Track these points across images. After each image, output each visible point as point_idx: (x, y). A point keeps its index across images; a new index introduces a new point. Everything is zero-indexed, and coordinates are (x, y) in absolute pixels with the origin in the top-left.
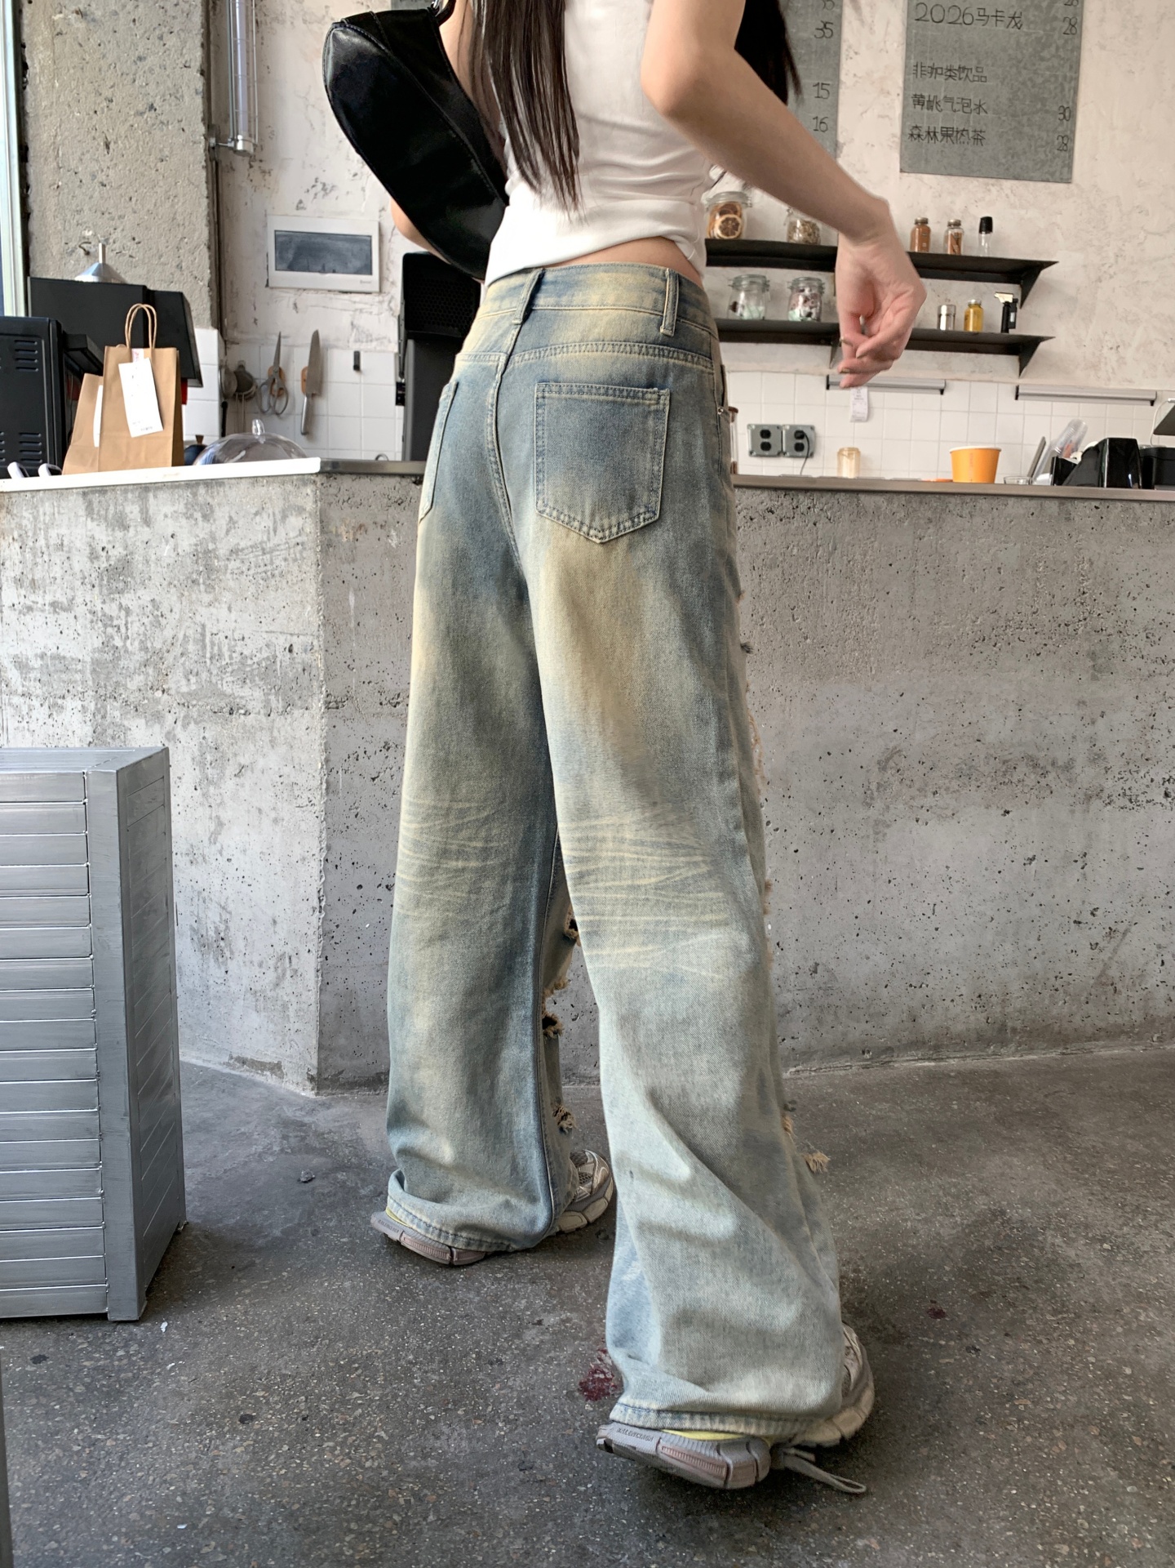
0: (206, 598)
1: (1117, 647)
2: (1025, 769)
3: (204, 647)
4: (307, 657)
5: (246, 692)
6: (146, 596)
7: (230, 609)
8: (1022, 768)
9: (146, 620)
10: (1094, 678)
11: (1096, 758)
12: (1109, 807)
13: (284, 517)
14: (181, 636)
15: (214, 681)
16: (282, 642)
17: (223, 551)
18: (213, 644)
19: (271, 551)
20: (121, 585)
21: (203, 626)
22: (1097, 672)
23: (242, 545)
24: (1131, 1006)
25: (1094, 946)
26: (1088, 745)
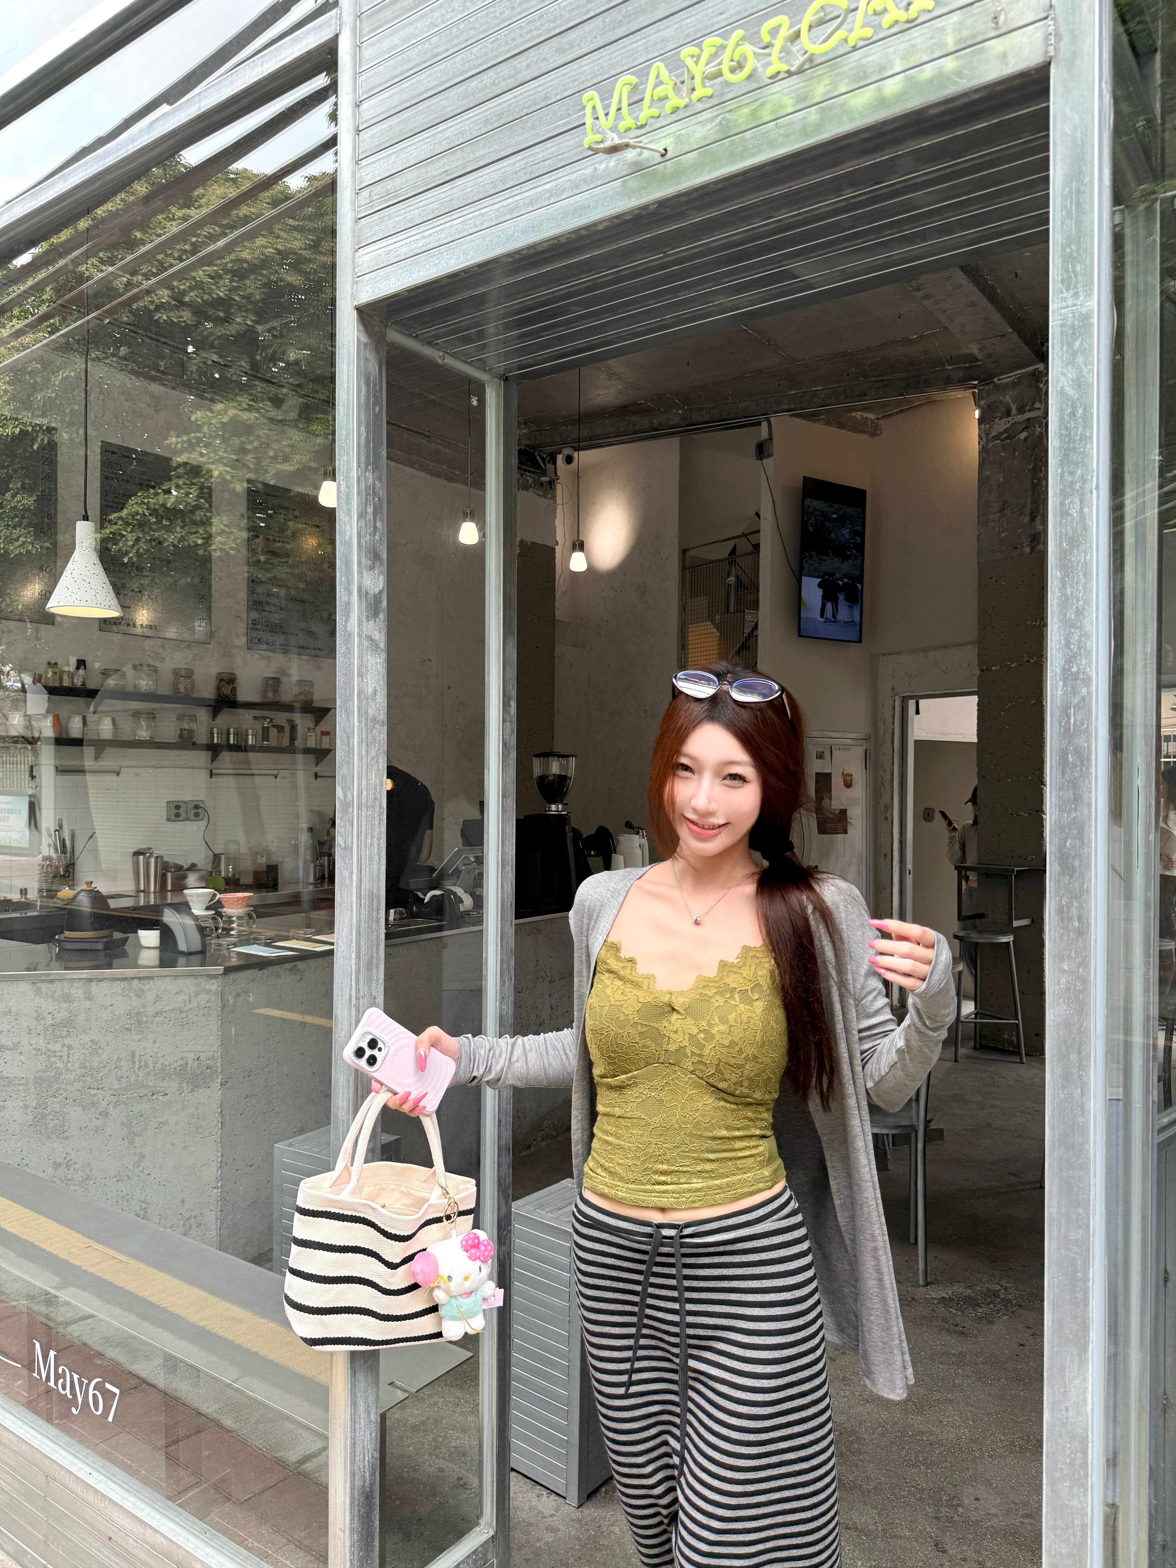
0: (136, 1037)
3: (134, 1062)
4: (210, 1062)
5: (166, 1083)
6: (86, 1039)
7: (154, 1042)
9: (86, 1051)
13: (197, 994)
14: (115, 1059)
15: (140, 1079)
16: (191, 1057)
17: (151, 1011)
18: (140, 1061)
19: (187, 1012)
20: (65, 1033)
21: (134, 1052)
23: (166, 1009)
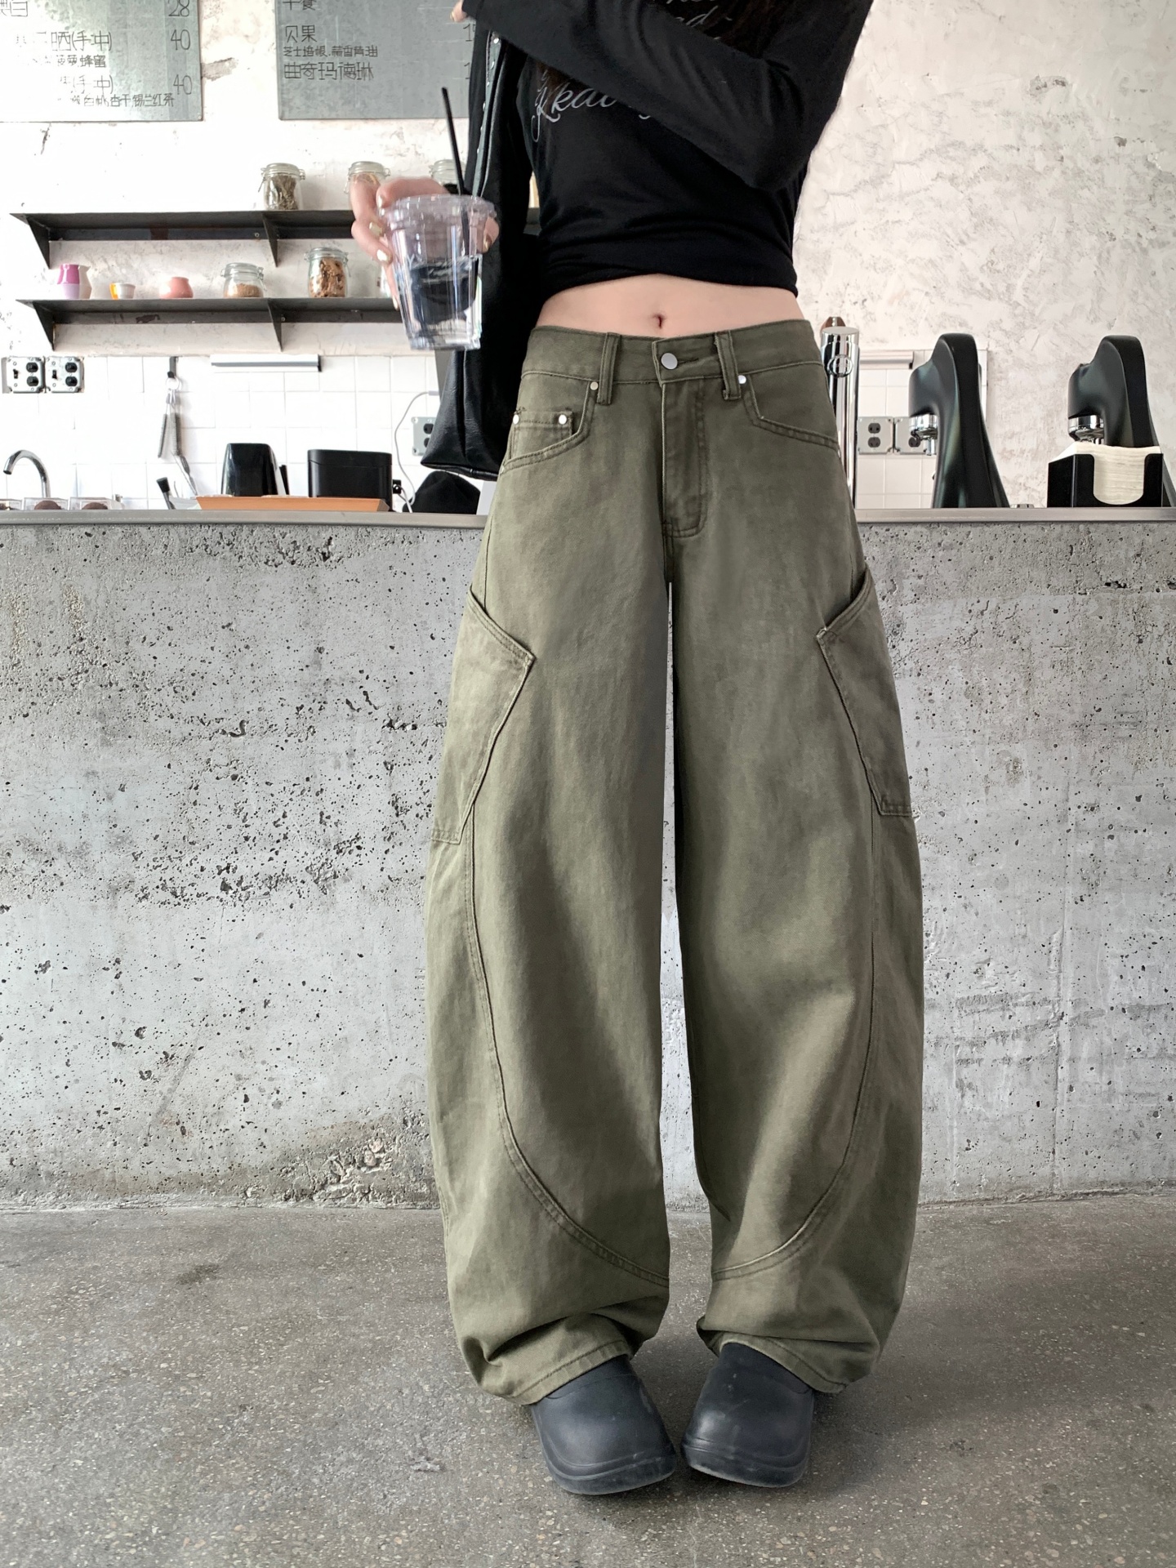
1: (134, 706)
2: (23, 856)
8: (19, 855)
10: (106, 743)
11: (120, 840)
12: (144, 902)
22: (108, 736)
24: (208, 1152)
25: (145, 1075)
26: (105, 826)
